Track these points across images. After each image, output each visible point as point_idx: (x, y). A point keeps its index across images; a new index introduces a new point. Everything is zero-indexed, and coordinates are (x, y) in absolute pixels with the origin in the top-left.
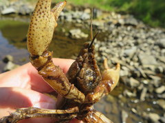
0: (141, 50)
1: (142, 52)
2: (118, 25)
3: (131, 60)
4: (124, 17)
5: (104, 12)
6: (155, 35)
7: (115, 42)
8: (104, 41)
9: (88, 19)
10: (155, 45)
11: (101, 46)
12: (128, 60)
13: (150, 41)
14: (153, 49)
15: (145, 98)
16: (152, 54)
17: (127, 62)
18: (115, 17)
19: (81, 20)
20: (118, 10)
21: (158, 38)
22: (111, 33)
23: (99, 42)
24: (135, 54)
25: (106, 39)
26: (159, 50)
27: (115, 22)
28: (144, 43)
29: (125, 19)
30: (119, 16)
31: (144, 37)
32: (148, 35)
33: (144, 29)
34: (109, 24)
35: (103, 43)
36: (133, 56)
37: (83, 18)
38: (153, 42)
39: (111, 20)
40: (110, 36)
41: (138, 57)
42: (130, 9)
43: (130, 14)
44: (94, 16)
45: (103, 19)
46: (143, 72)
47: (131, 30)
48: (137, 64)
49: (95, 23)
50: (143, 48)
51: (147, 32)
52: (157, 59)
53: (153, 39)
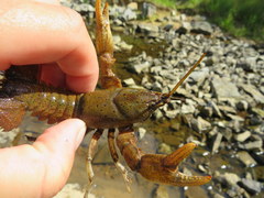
0: (216, 73)
1: (217, 77)
2: (182, 31)
3: (201, 88)
4: (191, 18)
5: (160, 9)
6: (239, 50)
7: (176, 58)
8: (158, 56)
9: (133, 20)
10: (238, 66)
11: (153, 65)
12: (196, 88)
13: (230, 59)
14: (235, 73)
15: (220, 148)
16: (232, 81)
17: (193, 92)
18: (178, 18)
19: (122, 20)
20: (183, 7)
21: (242, 56)
22: (171, 43)
23: (150, 59)
24: (206, 79)
25: (161, 54)
26: (243, 74)
27: (177, 26)
28: (221, 62)
29: (193, 22)
30: (184, 16)
31: (221, 53)
32: (227, 49)
33: (221, 39)
34: (168, 29)
35: (156, 60)
36: (204, 83)
37: (125, 17)
38: (234, 61)
39: (170, 23)
40: (169, 50)
41: (211, 84)
42: (202, 6)
43: (201, 14)
44: (143, 16)
45: (158, 21)
46: (217, 108)
47: (201, 41)
48: (208, 96)
49: (144, 25)
50: (219, 71)
51: (226, 45)
52: (240, 89)
53: (236, 56)
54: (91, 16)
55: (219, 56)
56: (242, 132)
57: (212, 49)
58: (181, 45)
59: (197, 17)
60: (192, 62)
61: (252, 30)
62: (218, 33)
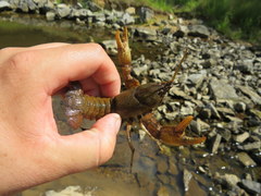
0: (213, 75)
1: (215, 79)
2: (179, 34)
3: (199, 90)
4: (187, 22)
5: (158, 13)
6: (236, 52)
7: (174, 61)
8: (156, 59)
9: (131, 24)
10: (235, 68)
11: (152, 68)
12: (194, 90)
13: (227, 61)
14: (233, 75)
15: (219, 150)
16: (230, 83)
17: (192, 94)
18: (175, 22)
19: (121, 24)
20: (179, 11)
21: (239, 58)
22: (169, 47)
23: (149, 62)
24: (204, 81)
25: (159, 57)
26: (240, 76)
27: (175, 29)
28: (218, 64)
29: (190, 26)
30: (181, 20)
31: (218, 55)
32: (224, 52)
33: (218, 42)
34: (165, 32)
35: (155, 63)
36: (202, 85)
37: (123, 21)
38: (232, 63)
39: (168, 26)
40: (167, 53)
41: (209, 86)
42: (198, 9)
43: (198, 17)
44: (141, 20)
45: (155, 24)
46: (215, 110)
47: (198, 44)
48: (207, 98)
49: (142, 29)
50: (217, 74)
51: (223, 48)
52: (238, 91)
53: (233, 58)
54: (90, 20)
55: (216, 59)
56: (241, 133)
57: (210, 52)
58: (178, 48)
59: (194, 21)
60: (190, 64)
61: (248, 33)
62: (215, 36)
